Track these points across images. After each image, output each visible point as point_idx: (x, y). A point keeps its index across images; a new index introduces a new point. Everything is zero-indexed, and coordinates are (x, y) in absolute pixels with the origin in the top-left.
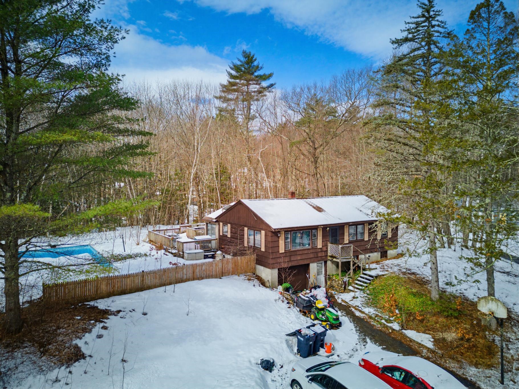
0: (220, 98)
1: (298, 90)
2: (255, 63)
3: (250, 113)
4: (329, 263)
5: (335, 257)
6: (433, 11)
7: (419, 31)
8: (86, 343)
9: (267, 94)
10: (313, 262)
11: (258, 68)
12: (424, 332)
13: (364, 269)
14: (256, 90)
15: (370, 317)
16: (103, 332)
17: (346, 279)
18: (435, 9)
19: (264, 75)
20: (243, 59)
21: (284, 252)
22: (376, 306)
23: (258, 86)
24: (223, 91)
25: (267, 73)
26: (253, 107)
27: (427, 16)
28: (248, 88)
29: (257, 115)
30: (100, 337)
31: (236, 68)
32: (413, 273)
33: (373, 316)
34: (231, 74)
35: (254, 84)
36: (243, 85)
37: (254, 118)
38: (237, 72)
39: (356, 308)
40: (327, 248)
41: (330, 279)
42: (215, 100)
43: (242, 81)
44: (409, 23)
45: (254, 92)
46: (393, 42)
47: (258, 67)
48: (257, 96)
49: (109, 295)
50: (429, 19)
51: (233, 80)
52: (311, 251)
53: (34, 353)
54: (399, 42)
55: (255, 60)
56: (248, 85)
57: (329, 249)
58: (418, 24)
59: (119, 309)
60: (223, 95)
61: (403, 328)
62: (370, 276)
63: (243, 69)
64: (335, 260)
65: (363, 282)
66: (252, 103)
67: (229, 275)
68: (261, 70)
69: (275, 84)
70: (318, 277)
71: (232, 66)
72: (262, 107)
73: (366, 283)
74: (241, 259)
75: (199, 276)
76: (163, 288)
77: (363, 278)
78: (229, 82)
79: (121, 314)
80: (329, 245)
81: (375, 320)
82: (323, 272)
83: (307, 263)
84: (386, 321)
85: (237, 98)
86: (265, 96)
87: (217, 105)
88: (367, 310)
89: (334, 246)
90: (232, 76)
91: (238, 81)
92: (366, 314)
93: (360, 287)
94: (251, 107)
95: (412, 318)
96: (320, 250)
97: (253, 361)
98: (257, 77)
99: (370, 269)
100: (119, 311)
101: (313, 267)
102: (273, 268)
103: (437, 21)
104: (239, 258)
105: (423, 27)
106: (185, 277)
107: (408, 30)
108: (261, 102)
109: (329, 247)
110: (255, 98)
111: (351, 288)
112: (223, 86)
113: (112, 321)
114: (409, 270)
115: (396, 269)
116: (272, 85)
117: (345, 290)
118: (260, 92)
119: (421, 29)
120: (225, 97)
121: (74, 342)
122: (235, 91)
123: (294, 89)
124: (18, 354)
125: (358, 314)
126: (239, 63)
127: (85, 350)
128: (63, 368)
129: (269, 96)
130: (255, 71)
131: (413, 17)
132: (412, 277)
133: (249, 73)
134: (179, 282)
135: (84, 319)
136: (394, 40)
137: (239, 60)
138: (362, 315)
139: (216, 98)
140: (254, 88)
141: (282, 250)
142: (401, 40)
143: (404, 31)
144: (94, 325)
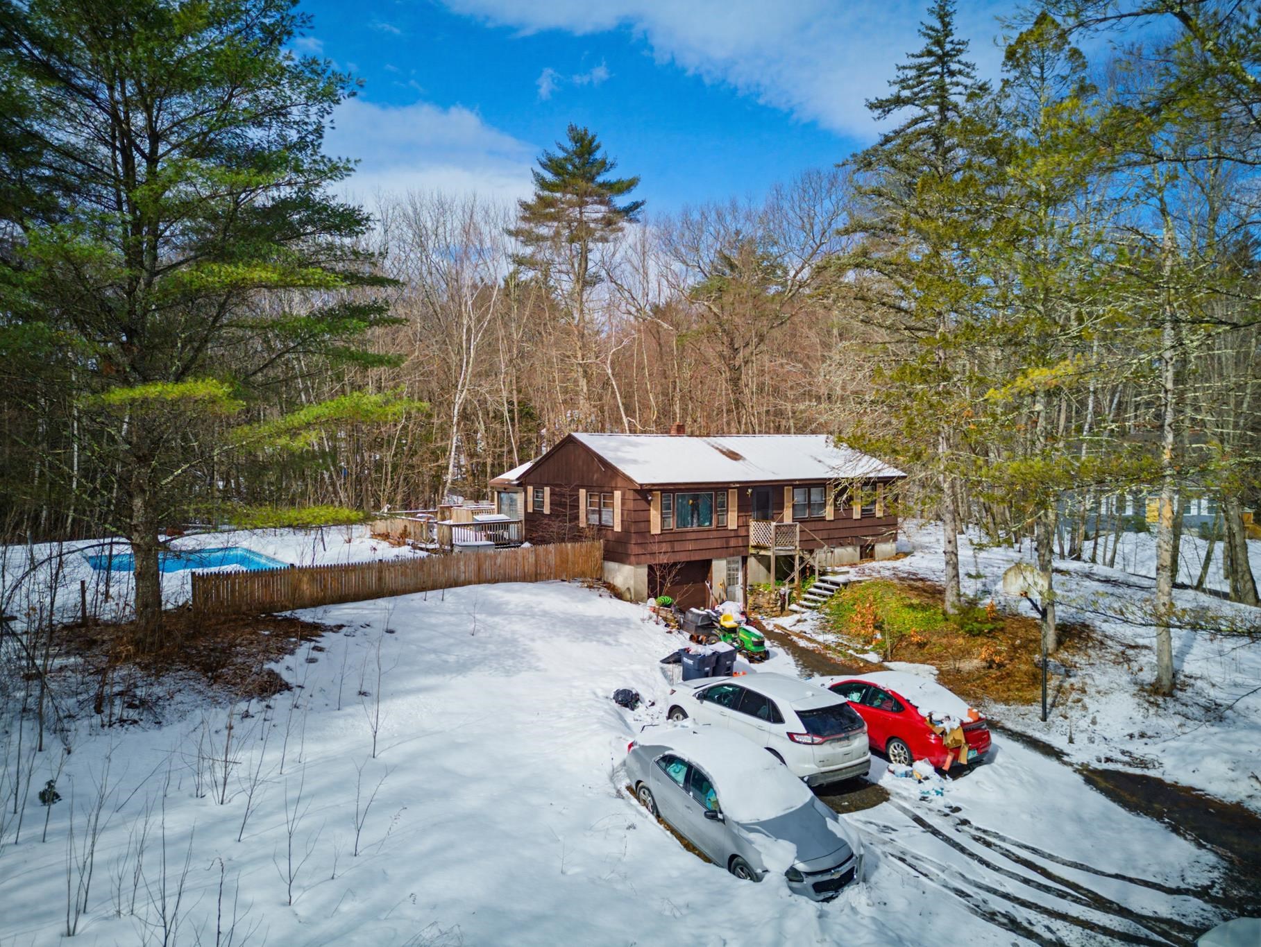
0: (515, 234)
1: (696, 216)
2: (598, 155)
3: (586, 269)
4: (752, 561)
5: (765, 548)
6: (952, 42)
7: (923, 83)
8: (288, 668)
9: (625, 224)
10: (720, 558)
11: (604, 166)
12: (923, 662)
13: (824, 573)
14: (599, 215)
15: (827, 647)
16: (315, 654)
17: (785, 589)
18: (955, 38)
19: (619, 182)
20: (570, 145)
21: (659, 532)
22: (840, 632)
23: (603, 208)
24: (524, 219)
25: (626, 177)
26: (594, 257)
27: (940, 52)
28: (581, 213)
29: (603, 273)
30: (311, 661)
31: (555, 166)
32: (922, 580)
33: (833, 645)
34: (543, 179)
35: (595, 203)
36: (571, 205)
37: (595, 281)
38: (557, 174)
39: (801, 635)
40: (748, 531)
41: (753, 591)
42: (506, 237)
43: (569, 196)
44: (904, 68)
45: (595, 221)
46: (872, 106)
47: (604, 163)
48: (602, 230)
49: (316, 603)
50: (942, 59)
51: (546, 193)
52: (715, 534)
53: (196, 679)
54: (884, 106)
55: (598, 147)
56: (582, 204)
57: (751, 533)
58: (922, 70)
59: (339, 623)
60: (524, 226)
61: (885, 659)
62: (833, 583)
63: (570, 167)
64: (762, 552)
65: (820, 595)
66: (591, 245)
67: (549, 578)
68: (612, 171)
69: (643, 203)
70: (730, 589)
71: (544, 159)
72: (613, 255)
73: (824, 596)
74: (573, 548)
75: (489, 577)
76: (422, 594)
77: (820, 588)
78: (539, 197)
79: (344, 630)
80: (752, 524)
81: (835, 650)
82: (740, 580)
83: (708, 558)
84: (856, 651)
85: (557, 234)
86: (621, 229)
87: (510, 252)
88: (820, 638)
89: (762, 524)
90: (543, 184)
91: (558, 195)
92: (819, 643)
93: (812, 604)
94: (590, 256)
95: (904, 644)
96: (732, 534)
97: (601, 693)
98: (603, 185)
99: (835, 573)
100: (340, 627)
101: (720, 568)
102: (638, 564)
103: (959, 62)
104: (569, 545)
105: (931, 74)
106: (462, 577)
107: (903, 81)
108: (611, 245)
109: (751, 529)
110: (598, 235)
111: (794, 607)
112: (525, 206)
113: (327, 640)
114: (914, 574)
115: (887, 573)
116: (636, 206)
117: (783, 611)
118: (608, 222)
119: (925, 79)
120: (530, 232)
121: (266, 667)
122: (554, 218)
123: (686, 213)
124: (167, 680)
125: (802, 643)
126: (561, 154)
127: (286, 676)
128: (254, 701)
129: (631, 232)
130: (598, 174)
131: (913, 56)
132: (919, 584)
133: (583, 177)
134: (451, 586)
135: (277, 635)
136: (873, 100)
137: (560, 145)
138: (811, 646)
139: (510, 233)
140: (595, 211)
141: (656, 529)
142: (887, 101)
143: (895, 83)
144: (296, 645)
